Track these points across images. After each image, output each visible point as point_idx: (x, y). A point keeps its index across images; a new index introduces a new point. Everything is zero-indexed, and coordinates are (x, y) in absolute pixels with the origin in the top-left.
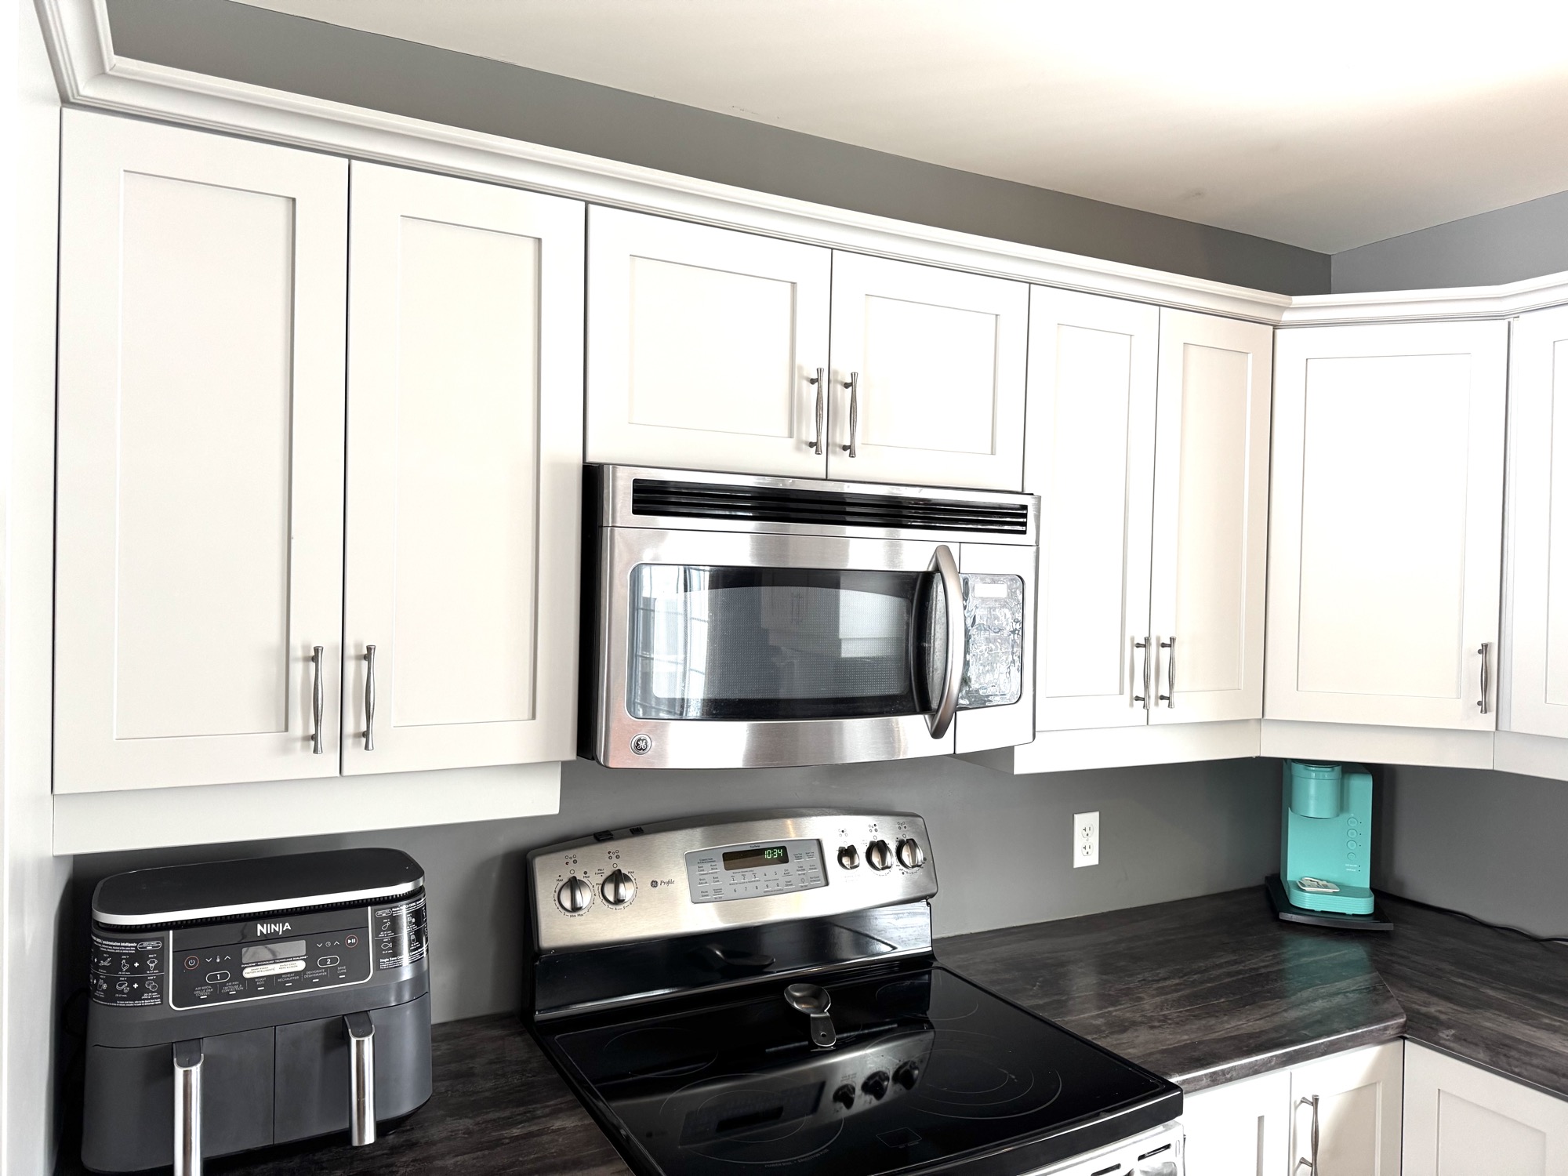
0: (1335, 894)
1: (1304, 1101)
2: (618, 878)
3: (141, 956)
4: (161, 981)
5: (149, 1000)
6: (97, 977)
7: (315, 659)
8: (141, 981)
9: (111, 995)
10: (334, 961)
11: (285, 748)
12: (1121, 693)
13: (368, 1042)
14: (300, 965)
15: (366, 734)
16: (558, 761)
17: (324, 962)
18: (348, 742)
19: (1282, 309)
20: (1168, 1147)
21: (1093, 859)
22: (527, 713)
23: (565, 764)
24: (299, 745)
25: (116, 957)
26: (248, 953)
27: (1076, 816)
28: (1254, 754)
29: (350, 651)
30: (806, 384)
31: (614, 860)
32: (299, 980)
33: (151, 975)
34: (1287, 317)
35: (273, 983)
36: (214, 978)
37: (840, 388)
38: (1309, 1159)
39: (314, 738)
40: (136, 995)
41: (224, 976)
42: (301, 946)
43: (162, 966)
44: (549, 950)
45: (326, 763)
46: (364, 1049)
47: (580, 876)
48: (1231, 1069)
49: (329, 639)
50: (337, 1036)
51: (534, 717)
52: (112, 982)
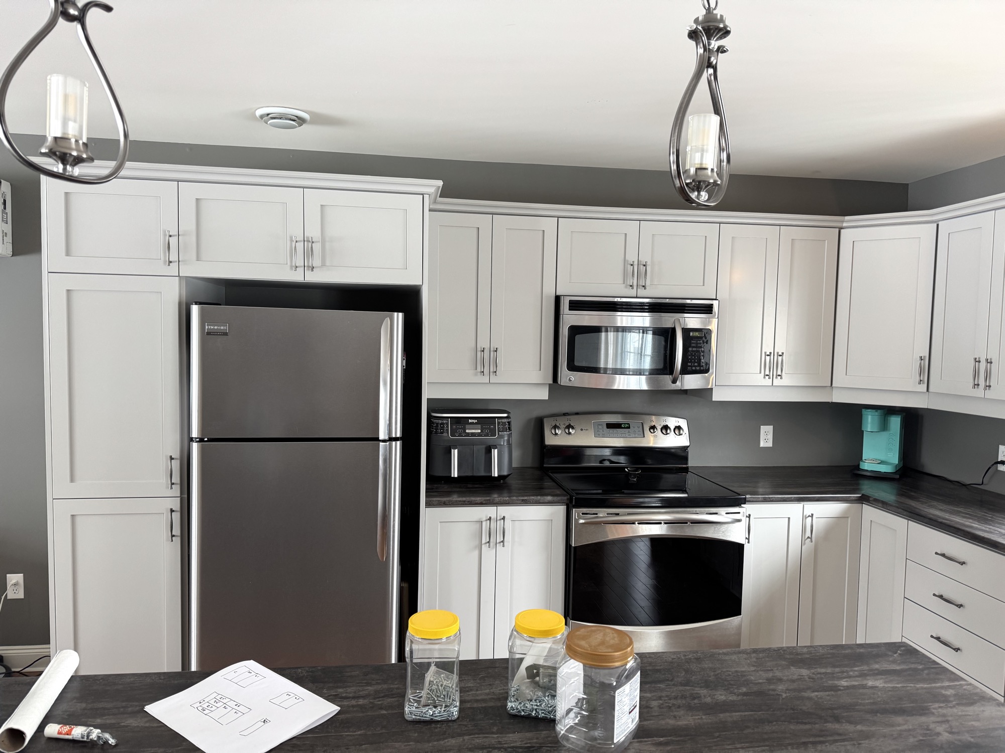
0: (878, 463)
1: (809, 516)
2: (569, 427)
3: (442, 424)
4: (447, 430)
5: (445, 434)
6: (433, 428)
7: (483, 351)
8: (443, 430)
9: (436, 433)
10: (487, 431)
11: (476, 374)
12: (760, 373)
13: (496, 450)
14: (479, 431)
15: (496, 372)
16: (547, 384)
17: (485, 431)
18: (491, 374)
19: (843, 222)
20: (739, 513)
21: (770, 444)
22: (538, 368)
23: (549, 384)
24: (479, 374)
25: (437, 424)
26: (467, 426)
27: (762, 427)
28: (830, 401)
29: (492, 349)
30: (629, 266)
31: (569, 421)
32: (479, 435)
33: (445, 428)
34: (845, 225)
35: (473, 434)
36: (459, 431)
37: (642, 266)
38: (810, 536)
39: (483, 372)
40: (442, 433)
41: (461, 431)
42: (479, 426)
43: (447, 427)
44: (548, 445)
45: (485, 379)
46: (495, 452)
47: (558, 425)
48: (772, 498)
49: (487, 346)
50: (489, 451)
51: (540, 370)
52: (436, 429)
